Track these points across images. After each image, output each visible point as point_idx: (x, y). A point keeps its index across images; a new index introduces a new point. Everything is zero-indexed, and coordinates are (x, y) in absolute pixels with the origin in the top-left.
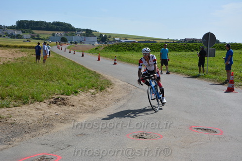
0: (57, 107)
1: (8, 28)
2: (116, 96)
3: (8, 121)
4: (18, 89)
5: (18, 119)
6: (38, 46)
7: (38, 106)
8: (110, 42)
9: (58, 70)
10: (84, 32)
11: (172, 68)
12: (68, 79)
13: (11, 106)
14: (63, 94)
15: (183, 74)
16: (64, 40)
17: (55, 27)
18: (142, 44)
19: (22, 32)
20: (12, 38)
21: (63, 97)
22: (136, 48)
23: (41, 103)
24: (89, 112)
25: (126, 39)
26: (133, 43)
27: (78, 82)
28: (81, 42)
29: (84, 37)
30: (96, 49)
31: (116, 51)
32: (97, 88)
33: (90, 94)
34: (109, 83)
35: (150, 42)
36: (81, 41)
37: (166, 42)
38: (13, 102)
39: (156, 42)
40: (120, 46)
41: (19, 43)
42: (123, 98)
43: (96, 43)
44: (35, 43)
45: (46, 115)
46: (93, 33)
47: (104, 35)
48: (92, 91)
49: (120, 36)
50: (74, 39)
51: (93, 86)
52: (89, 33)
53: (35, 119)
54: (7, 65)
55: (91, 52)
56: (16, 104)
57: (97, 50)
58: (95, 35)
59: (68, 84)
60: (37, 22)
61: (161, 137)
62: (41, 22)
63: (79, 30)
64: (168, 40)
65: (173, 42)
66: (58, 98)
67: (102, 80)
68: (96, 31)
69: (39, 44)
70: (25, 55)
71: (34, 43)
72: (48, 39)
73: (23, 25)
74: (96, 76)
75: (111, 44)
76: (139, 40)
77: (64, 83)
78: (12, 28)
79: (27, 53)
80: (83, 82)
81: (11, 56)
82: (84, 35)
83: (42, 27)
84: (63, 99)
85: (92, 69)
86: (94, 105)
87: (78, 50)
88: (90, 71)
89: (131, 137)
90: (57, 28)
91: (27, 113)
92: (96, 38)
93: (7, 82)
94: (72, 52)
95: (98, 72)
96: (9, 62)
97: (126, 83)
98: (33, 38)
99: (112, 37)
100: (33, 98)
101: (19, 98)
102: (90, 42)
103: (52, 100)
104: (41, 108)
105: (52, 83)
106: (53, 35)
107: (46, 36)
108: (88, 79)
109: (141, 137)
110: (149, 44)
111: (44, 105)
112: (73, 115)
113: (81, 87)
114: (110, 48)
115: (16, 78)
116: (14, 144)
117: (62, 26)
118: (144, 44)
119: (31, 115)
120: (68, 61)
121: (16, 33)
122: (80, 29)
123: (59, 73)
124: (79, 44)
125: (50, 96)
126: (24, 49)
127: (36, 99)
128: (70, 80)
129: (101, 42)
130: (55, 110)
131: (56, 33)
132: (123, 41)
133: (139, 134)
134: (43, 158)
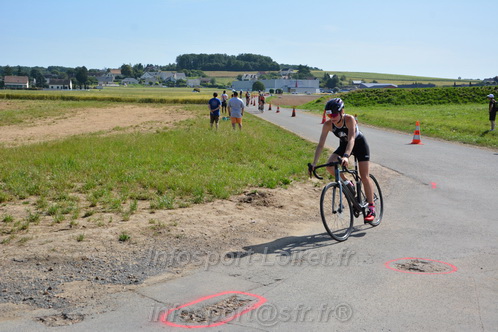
0: (253, 209)
1: (163, 69)
3: (172, 232)
4: (185, 177)
5: (187, 229)
6: (214, 99)
7: (220, 208)
8: (345, 88)
9: (250, 142)
10: (295, 71)
11: (470, 136)
12: (269, 158)
13: (174, 205)
14: (261, 186)
15: (493, 148)
16: (257, 87)
17: (243, 63)
18: (407, 91)
19: (188, 75)
20: (168, 86)
21: (263, 190)
22: (395, 98)
23: (224, 201)
24: (311, 219)
25: (374, 82)
26: (389, 90)
27: (289, 164)
28: (289, 90)
29: (294, 80)
30: (319, 101)
31: (356, 105)
33: (311, 185)
35: (421, 86)
36: (289, 88)
37: (455, 85)
38: (177, 199)
39: (434, 86)
40: (364, 96)
41: (181, 95)
43: (318, 91)
44: (209, 94)
45: (234, 224)
46: (312, 72)
47: (331, 76)
48: (315, 181)
49: (364, 76)
50: (277, 84)
52: (303, 72)
53: (217, 230)
54: (163, 134)
55: (308, 107)
56: (182, 202)
57: (319, 104)
58: (315, 76)
59: (271, 168)
60: (212, 56)
61: (455, 269)
62: (219, 56)
63: (286, 68)
64: (459, 80)
65: (471, 85)
66: (254, 193)
68: (316, 69)
69: (215, 95)
70: (191, 116)
71: (207, 94)
72: (230, 86)
73: (190, 64)
75: (346, 92)
76: (400, 83)
77: (262, 166)
78: (169, 68)
79: (195, 111)
80: (296, 164)
81: (168, 119)
82: (295, 77)
83: (220, 64)
84: (263, 195)
87: (285, 105)
88: (308, 144)
89: (394, 267)
90: (246, 65)
91: (202, 219)
92: (317, 81)
93: (165, 164)
94: (274, 108)
96: (166, 128)
97: (377, 165)
98: (204, 84)
99: (348, 79)
100: (210, 192)
101: (188, 192)
102: (306, 90)
103: (243, 196)
104: (225, 210)
105: (241, 166)
106: (240, 78)
107: (226, 82)
109: (413, 268)
110: (421, 89)
111: (230, 206)
112: (282, 224)
113: (294, 173)
115: (179, 156)
116: (184, 272)
117: (255, 60)
118: (411, 89)
119: (209, 224)
120: (267, 125)
121: (176, 76)
122: (287, 65)
123: (253, 147)
124: (285, 94)
125: (240, 190)
126: (190, 105)
127: (215, 194)
128: (273, 160)
129: (326, 89)
130: (250, 214)
131: (244, 74)
132: (369, 85)
133: (409, 262)
134: (234, 299)
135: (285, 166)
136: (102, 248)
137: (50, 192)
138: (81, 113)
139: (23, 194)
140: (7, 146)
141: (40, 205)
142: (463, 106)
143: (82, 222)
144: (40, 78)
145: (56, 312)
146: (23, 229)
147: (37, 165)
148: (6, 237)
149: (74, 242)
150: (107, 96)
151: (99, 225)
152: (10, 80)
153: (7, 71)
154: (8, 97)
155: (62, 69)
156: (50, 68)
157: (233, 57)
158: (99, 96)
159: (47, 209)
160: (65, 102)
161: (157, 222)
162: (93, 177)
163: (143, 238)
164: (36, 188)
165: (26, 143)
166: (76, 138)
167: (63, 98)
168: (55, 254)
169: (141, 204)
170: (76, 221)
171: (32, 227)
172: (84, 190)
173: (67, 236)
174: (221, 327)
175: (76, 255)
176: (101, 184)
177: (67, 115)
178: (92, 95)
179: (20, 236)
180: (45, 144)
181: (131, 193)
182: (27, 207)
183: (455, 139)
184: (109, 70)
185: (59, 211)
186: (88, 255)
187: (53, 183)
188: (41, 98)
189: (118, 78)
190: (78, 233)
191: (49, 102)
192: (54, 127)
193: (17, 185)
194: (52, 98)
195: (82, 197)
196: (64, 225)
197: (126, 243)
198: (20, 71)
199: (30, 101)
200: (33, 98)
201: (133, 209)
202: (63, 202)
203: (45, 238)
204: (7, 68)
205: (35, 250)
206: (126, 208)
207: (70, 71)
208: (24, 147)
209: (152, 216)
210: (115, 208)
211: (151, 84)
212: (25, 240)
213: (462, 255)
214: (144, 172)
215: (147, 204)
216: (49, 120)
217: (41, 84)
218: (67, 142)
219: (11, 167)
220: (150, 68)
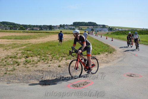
1: (69, 25)
2: (118, 56)
3: (71, 65)
8: (114, 30)
10: (102, 26)
11: (146, 43)
13: (71, 59)
14: (93, 54)
16: (92, 30)
17: (89, 24)
19: (76, 27)
20: (71, 30)
21: (93, 55)
24: (105, 63)
25: (122, 29)
26: (125, 31)
28: (100, 31)
29: (101, 28)
32: (108, 52)
34: (114, 50)
35: (134, 30)
37: (142, 30)
39: (137, 30)
40: (119, 32)
42: (121, 57)
43: (107, 31)
47: (111, 27)
48: (106, 53)
49: (119, 28)
50: (97, 29)
51: (106, 51)
52: (104, 26)
54: (69, 41)
55: (105, 35)
56: (73, 58)
57: (108, 34)
58: (107, 27)
59: (95, 50)
60: (81, 22)
61: (141, 76)
62: (83, 22)
63: (100, 25)
64: (143, 29)
65: (146, 30)
67: (110, 48)
72: (86, 30)
73: (76, 24)
74: (108, 46)
76: (128, 29)
77: (93, 49)
78: (71, 25)
80: (102, 49)
81: (71, 37)
82: (102, 28)
83: (83, 24)
85: (106, 43)
86: (107, 60)
87: (99, 34)
88: (105, 44)
89: (126, 75)
92: (107, 29)
95: (109, 44)
98: (79, 29)
99: (115, 28)
102: (104, 31)
106: (88, 28)
107: (85, 29)
108: (104, 48)
109: (131, 76)
113: (101, 51)
114: (114, 33)
117: (92, 23)
121: (73, 27)
124: (99, 32)
128: (96, 48)
129: (110, 31)
131: (89, 27)
132: (120, 30)
133: (130, 74)
134: (86, 82)
135: (99, 50)
136: (54, 68)
137: (43, 55)
138: (50, 36)
139: (37, 55)
140: (33, 44)
141: (40, 58)
142: (144, 35)
143: (50, 62)
144: (41, 28)
145: (43, 83)
146: (37, 63)
147: (40, 48)
148: (33, 65)
149: (48, 67)
150: (56, 32)
151: (54, 63)
152: (35, 28)
153: (34, 26)
154: (34, 32)
155: (46, 26)
156: (44, 25)
157: (87, 23)
158: (54, 32)
159: (42, 59)
160: (47, 33)
161: (67, 63)
162: (53, 51)
163: (64, 66)
164: (40, 54)
165: (38, 43)
166: (49, 42)
167: (46, 32)
168: (44, 69)
169: (64, 58)
170: (48, 62)
171: (39, 63)
172: (50, 54)
173: (46, 65)
174: (82, 89)
175: (48, 70)
176: (54, 53)
177: (47, 36)
178: (53, 32)
179: (36, 65)
180: (42, 43)
181: (61, 55)
182: (37, 58)
183: (142, 44)
184: (57, 26)
185: (45, 59)
186: (51, 70)
187: (43, 52)
188: (41, 32)
189: (59, 28)
190: (49, 65)
191: (43, 33)
192: (44, 39)
193: (35, 53)
194: (44, 32)
195: (50, 56)
196: (46, 63)
197: (60, 67)
198: (37, 26)
199: (39, 33)
200: (39, 32)
201: (62, 59)
202: (46, 57)
203: (42, 66)
204: (34, 25)
205: (39, 68)
206: (60, 59)
207: (48, 26)
208: (37, 44)
209: (66, 61)
210: (58, 59)
211: (67, 29)
212: (37, 66)
213: (143, 73)
214: (65, 50)
215: (65, 58)
216: (43, 38)
217: (41, 29)
218: (47, 43)
219: (34, 49)
220: (67, 25)
